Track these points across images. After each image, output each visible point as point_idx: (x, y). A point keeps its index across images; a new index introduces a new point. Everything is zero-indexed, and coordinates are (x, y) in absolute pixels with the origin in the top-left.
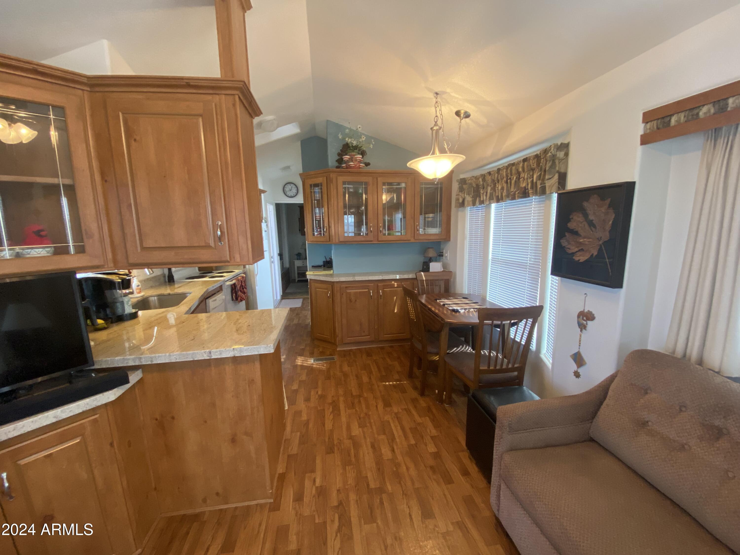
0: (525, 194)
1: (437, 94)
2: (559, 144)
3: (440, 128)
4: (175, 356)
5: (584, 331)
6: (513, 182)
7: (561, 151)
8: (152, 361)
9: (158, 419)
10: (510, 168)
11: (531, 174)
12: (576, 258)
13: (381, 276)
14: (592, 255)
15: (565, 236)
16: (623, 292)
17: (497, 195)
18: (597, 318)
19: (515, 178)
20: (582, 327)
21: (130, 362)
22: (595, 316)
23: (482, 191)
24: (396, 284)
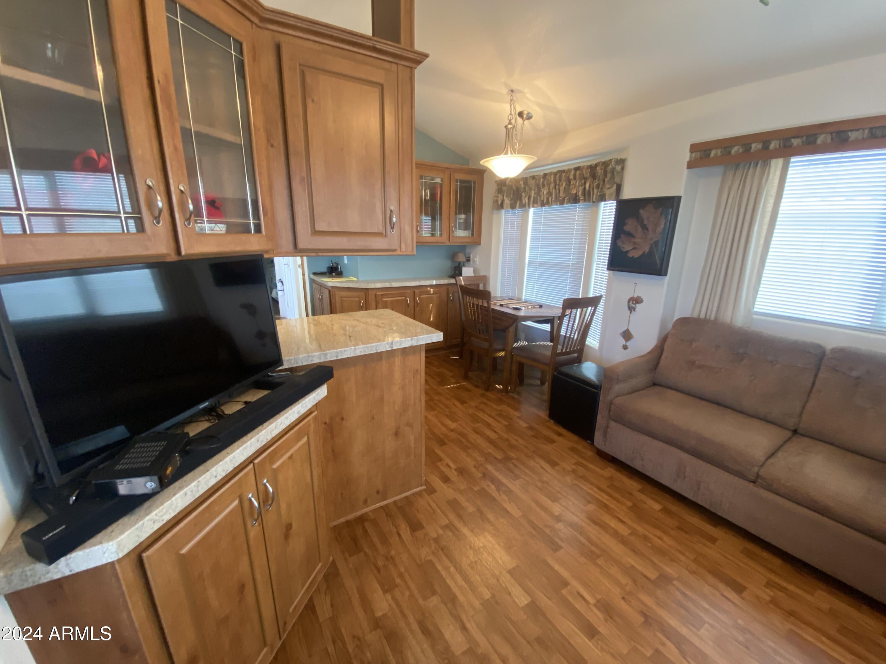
0: (575, 200)
1: (512, 91)
2: (619, 158)
3: (514, 126)
4: (360, 350)
5: (633, 312)
6: (562, 188)
7: (619, 165)
8: (337, 356)
9: (328, 422)
10: (559, 175)
11: (583, 182)
12: (630, 255)
13: (418, 282)
14: (645, 251)
15: (621, 237)
16: (667, 278)
17: (542, 199)
18: (644, 301)
19: (564, 184)
20: (631, 309)
21: (315, 359)
22: (643, 299)
23: (525, 194)
24: (432, 290)
